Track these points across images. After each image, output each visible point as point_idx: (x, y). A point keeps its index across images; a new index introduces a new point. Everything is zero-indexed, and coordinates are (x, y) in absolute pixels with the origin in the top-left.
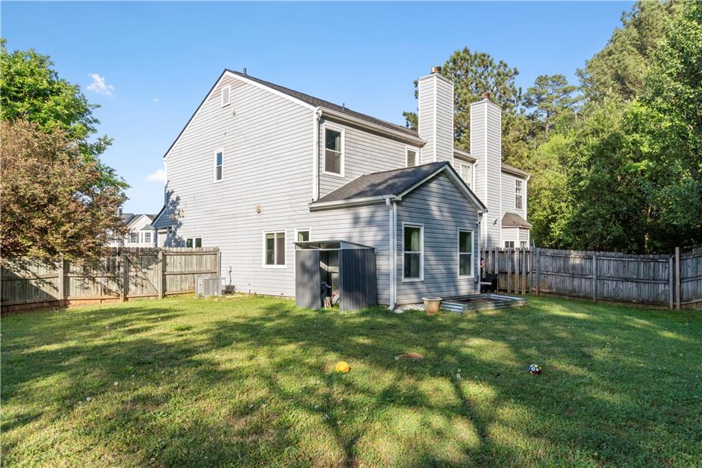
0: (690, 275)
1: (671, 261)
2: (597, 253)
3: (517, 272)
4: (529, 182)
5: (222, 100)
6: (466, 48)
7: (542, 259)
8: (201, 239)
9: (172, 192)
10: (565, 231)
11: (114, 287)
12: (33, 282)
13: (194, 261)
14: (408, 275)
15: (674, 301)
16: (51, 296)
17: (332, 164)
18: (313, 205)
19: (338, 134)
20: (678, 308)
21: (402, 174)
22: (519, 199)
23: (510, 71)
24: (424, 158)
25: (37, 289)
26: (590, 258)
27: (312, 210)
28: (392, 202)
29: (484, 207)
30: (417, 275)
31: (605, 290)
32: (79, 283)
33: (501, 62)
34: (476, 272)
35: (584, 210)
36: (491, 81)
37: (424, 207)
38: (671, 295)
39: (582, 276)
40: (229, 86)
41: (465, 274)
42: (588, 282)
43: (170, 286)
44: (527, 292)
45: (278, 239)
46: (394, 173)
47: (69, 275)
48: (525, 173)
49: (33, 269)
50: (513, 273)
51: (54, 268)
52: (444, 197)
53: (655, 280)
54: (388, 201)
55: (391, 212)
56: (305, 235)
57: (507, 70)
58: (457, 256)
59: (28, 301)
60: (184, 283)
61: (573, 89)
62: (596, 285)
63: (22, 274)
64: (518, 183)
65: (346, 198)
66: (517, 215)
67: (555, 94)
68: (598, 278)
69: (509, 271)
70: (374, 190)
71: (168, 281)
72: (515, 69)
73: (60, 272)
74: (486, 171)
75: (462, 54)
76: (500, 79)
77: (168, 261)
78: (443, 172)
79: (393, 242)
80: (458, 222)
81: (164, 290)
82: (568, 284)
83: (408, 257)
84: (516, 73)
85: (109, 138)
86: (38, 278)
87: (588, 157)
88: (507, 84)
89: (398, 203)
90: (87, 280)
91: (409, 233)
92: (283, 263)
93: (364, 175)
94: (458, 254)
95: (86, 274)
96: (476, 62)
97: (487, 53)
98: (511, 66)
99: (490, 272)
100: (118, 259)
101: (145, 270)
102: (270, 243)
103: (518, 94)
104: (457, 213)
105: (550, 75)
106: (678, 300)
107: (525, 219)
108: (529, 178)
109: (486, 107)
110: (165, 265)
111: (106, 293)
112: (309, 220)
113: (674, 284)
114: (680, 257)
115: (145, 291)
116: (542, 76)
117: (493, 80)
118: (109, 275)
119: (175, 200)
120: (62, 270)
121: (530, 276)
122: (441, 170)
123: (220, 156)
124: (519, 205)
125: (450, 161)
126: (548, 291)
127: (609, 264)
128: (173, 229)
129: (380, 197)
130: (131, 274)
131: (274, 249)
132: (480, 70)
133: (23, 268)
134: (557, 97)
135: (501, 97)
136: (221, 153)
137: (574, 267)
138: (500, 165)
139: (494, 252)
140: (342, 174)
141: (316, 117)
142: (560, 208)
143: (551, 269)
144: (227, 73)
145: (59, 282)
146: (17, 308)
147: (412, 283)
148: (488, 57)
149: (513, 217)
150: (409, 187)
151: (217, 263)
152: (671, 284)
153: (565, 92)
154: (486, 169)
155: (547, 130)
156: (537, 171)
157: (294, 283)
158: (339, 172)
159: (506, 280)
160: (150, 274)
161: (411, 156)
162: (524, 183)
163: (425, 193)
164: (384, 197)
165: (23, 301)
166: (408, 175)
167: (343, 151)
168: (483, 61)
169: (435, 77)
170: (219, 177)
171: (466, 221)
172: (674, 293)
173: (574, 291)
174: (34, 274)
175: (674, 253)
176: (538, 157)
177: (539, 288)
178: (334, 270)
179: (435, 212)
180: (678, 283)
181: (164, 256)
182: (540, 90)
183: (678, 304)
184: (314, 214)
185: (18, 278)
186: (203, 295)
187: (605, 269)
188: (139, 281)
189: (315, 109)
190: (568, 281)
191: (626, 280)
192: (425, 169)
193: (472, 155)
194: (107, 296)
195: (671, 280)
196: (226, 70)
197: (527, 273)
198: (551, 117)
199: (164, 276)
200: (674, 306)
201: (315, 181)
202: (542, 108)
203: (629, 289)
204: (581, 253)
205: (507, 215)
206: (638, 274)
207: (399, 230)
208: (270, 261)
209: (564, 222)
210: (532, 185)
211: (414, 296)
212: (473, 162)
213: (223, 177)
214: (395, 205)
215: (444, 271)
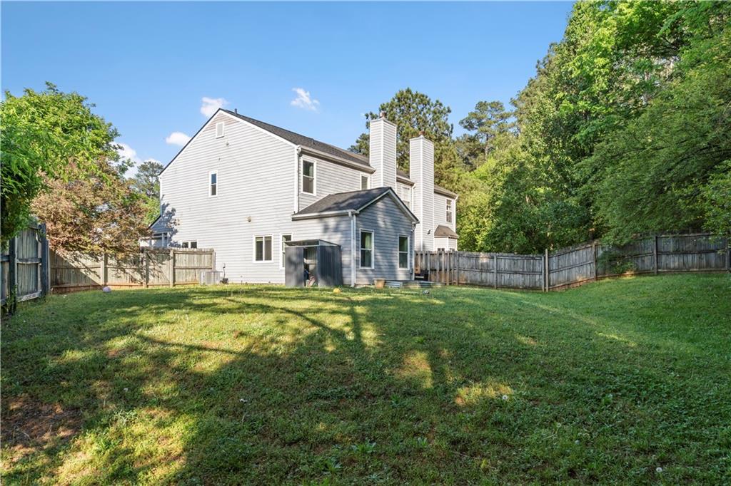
0: (554, 268)
1: (543, 259)
2: (497, 254)
3: (443, 269)
4: (458, 201)
5: (217, 132)
6: (408, 89)
7: (461, 260)
8: (196, 243)
9: (168, 205)
10: (486, 241)
11: (138, 277)
12: (82, 271)
13: (196, 259)
14: (363, 265)
15: (545, 286)
16: (94, 282)
17: (308, 187)
18: (295, 216)
19: (311, 164)
20: (547, 291)
21: (358, 195)
22: (449, 214)
23: (444, 109)
24: (375, 183)
25: (85, 276)
26: (493, 258)
27: (294, 220)
28: (353, 215)
29: (417, 220)
30: (370, 266)
31: (503, 279)
32: (114, 273)
33: (437, 101)
34: (411, 266)
35: (499, 224)
36: (430, 117)
37: (374, 218)
38: (543, 282)
39: (488, 271)
40: (223, 122)
41: (403, 267)
42: (491, 275)
43: (179, 278)
44: (450, 284)
45: (266, 242)
46: (353, 194)
47: (108, 266)
48: (454, 194)
49: (83, 261)
50: (440, 270)
51: (97, 260)
52: (387, 212)
53: (533, 272)
54: (350, 214)
55: (352, 221)
56: (288, 238)
57: (442, 108)
58: (397, 253)
59: (80, 285)
60: (188, 276)
61: (508, 115)
62: (497, 277)
63: (75, 264)
64: (449, 202)
65: (318, 211)
66: (447, 227)
67: (494, 119)
68: (498, 272)
69: (438, 269)
70: (338, 206)
71: (176, 274)
72: (448, 108)
73: (102, 264)
74: (422, 192)
75: (405, 94)
76: (435, 117)
77: (176, 258)
78: (388, 195)
79: (354, 243)
80: (397, 229)
81: (174, 281)
82: (478, 277)
83: (363, 252)
84: (449, 111)
85: (132, 161)
86: (86, 268)
87: (503, 182)
88: (443, 120)
89: (357, 215)
90: (119, 271)
91: (364, 236)
92: (270, 259)
93: (330, 195)
94: (398, 252)
95: (119, 266)
96: (417, 100)
97: (425, 94)
98: (445, 105)
99: (424, 269)
100: (142, 255)
101: (160, 265)
102: (259, 244)
103: (450, 129)
104: (396, 224)
105: (489, 101)
106: (547, 285)
107: (455, 231)
108: (457, 198)
109: (422, 143)
110: (175, 261)
111: (132, 282)
112: (293, 227)
113: (545, 274)
114: (549, 255)
115: (160, 281)
116: (482, 102)
117: (431, 116)
118: (135, 267)
119: (170, 211)
120: (103, 262)
121: (452, 271)
122: (386, 193)
123: (214, 177)
124: (449, 220)
125: (392, 186)
126: (465, 282)
127: (505, 262)
128: (168, 235)
129: (344, 211)
130: (150, 267)
131: (263, 249)
132: (420, 107)
133: (76, 259)
134: (495, 122)
135: (436, 131)
136: (215, 175)
137: (482, 265)
138: (432, 187)
139: (426, 254)
140: (315, 193)
141: (296, 152)
142: (484, 222)
143: (467, 267)
144: (220, 111)
145: (101, 271)
146: (72, 290)
147: (365, 271)
148: (427, 97)
149: (444, 229)
150: (364, 205)
151: (213, 261)
152: (543, 274)
153: (502, 117)
154: (422, 191)
155: (486, 152)
156: (464, 193)
157: (284, 273)
158: (312, 192)
159: (435, 275)
160: (164, 267)
161: (364, 180)
162: (454, 202)
163: (374, 208)
164: (348, 211)
165: (76, 285)
166: (362, 196)
167: (315, 177)
168: (422, 100)
169: (382, 121)
170: (214, 192)
171: (403, 229)
172: (545, 281)
173: (482, 282)
174: (84, 265)
175: (545, 254)
176: (466, 181)
177: (458, 281)
178: (312, 263)
179: (381, 223)
180: (547, 274)
181: (174, 254)
182: (480, 115)
183: (547, 288)
184: (295, 222)
185: (73, 268)
186: (206, 284)
187: (502, 266)
188: (156, 273)
189: (296, 147)
190: (478, 274)
191: (516, 273)
192: (374, 192)
193: (412, 179)
194: (133, 284)
195: (543, 271)
196: (220, 109)
197: (450, 270)
198: (490, 140)
199: (174, 269)
200: (545, 290)
201: (296, 198)
202: (482, 131)
203: (518, 279)
204: (488, 255)
205: (439, 227)
206: (523, 268)
207: (357, 234)
208: (259, 257)
209: (485, 234)
210: (461, 204)
211: (366, 279)
212: (412, 185)
213: (217, 193)
214: (354, 216)
215: (386, 264)
